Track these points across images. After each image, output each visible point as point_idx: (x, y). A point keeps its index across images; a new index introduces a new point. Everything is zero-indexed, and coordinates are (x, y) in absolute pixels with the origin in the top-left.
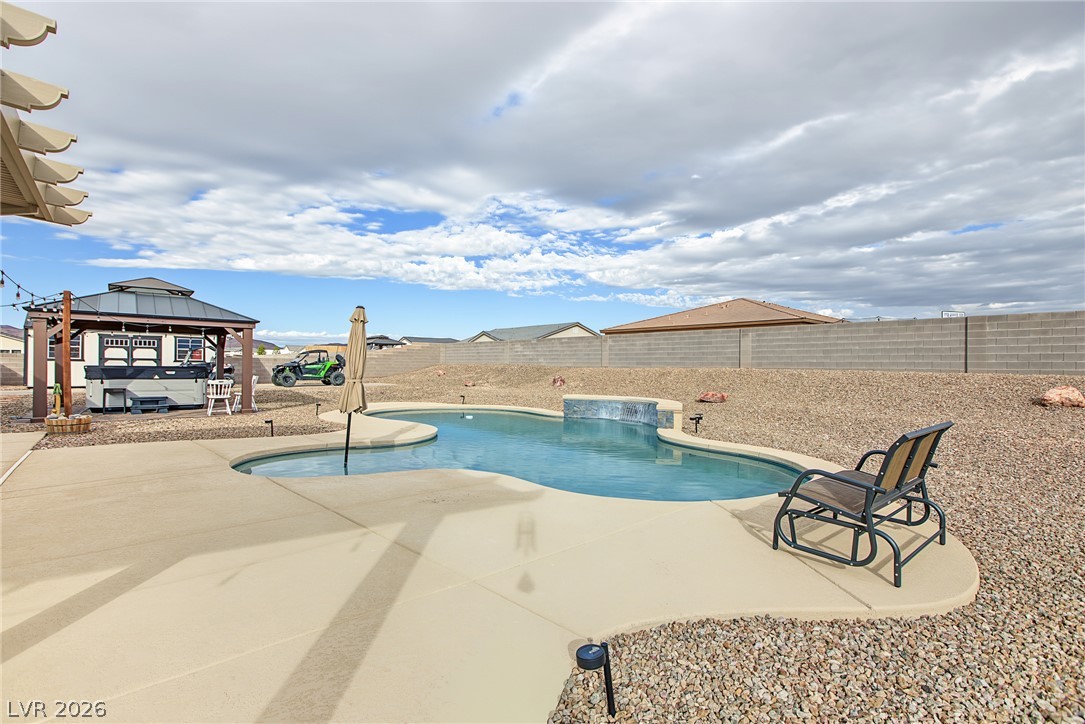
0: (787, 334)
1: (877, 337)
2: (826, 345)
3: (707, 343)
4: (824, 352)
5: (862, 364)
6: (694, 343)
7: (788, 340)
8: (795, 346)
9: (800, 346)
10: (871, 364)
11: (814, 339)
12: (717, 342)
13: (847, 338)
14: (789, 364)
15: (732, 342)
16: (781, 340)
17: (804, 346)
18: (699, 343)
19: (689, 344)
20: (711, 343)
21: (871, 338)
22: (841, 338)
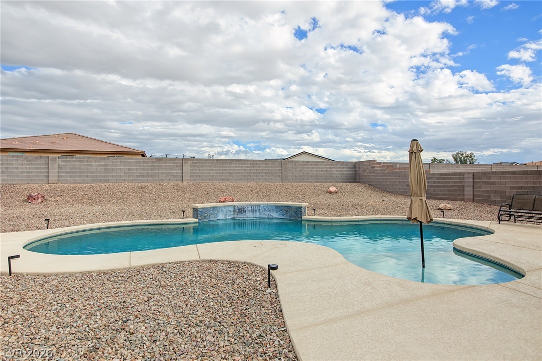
0: (210, 163)
1: (252, 167)
2: (230, 170)
3: (158, 166)
4: (229, 173)
5: (245, 179)
6: (147, 166)
7: (211, 166)
8: (215, 170)
9: (217, 170)
10: (249, 179)
11: (225, 167)
12: (166, 166)
13: (239, 167)
14: (212, 180)
15: (177, 166)
16: (207, 166)
17: (219, 170)
18: (152, 166)
19: (144, 166)
20: (162, 166)
21: (249, 167)
22: (237, 167)
